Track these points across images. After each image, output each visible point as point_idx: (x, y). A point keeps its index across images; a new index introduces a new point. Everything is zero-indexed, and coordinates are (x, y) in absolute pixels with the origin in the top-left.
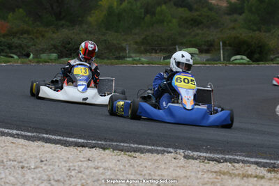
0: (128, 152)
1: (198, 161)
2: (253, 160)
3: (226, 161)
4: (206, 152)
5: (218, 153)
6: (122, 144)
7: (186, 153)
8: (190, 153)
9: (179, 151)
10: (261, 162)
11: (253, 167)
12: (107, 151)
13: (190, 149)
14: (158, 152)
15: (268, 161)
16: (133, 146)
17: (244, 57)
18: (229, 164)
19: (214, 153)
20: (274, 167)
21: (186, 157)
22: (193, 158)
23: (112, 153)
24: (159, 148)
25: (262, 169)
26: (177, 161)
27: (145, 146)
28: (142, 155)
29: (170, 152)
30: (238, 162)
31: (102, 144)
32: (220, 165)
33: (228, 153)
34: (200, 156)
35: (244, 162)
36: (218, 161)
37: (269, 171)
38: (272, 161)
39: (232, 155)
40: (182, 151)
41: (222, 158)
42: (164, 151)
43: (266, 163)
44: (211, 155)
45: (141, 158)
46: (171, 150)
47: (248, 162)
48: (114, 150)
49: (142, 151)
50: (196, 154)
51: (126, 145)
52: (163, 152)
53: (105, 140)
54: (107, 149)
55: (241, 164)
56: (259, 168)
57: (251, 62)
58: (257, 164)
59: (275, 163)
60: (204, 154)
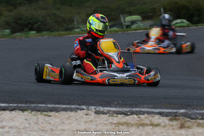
0: (44, 112)
1: (107, 116)
2: (157, 111)
3: (132, 113)
4: (116, 107)
5: (127, 107)
6: (40, 105)
7: (97, 109)
8: (101, 109)
9: (91, 107)
10: (164, 112)
11: (157, 117)
12: (26, 113)
13: (101, 106)
14: (71, 110)
15: (171, 111)
16: (50, 106)
17: (184, 21)
18: (135, 116)
19: (123, 107)
20: (176, 116)
21: (97, 113)
22: (103, 113)
23: (30, 114)
24: (73, 106)
25: (165, 118)
26: (88, 116)
27: (61, 106)
28: (57, 114)
29: (83, 109)
30: (143, 113)
31: (22, 107)
32: (127, 118)
33: (136, 106)
34: (110, 111)
35: (148, 113)
36: (126, 114)
37: (171, 120)
38: (175, 111)
39: (139, 107)
40: (94, 107)
41: (129, 111)
42: (78, 109)
43: (169, 112)
44: (120, 109)
45: (55, 116)
46: (84, 107)
47: (153, 113)
48: (32, 111)
49: (57, 110)
50: (106, 109)
51: (43, 105)
52: (76, 110)
53: (26, 102)
54: (26, 110)
55: (146, 115)
56: (161, 118)
57: (191, 25)
58: (161, 114)
59: (177, 112)
60: (114, 109)
